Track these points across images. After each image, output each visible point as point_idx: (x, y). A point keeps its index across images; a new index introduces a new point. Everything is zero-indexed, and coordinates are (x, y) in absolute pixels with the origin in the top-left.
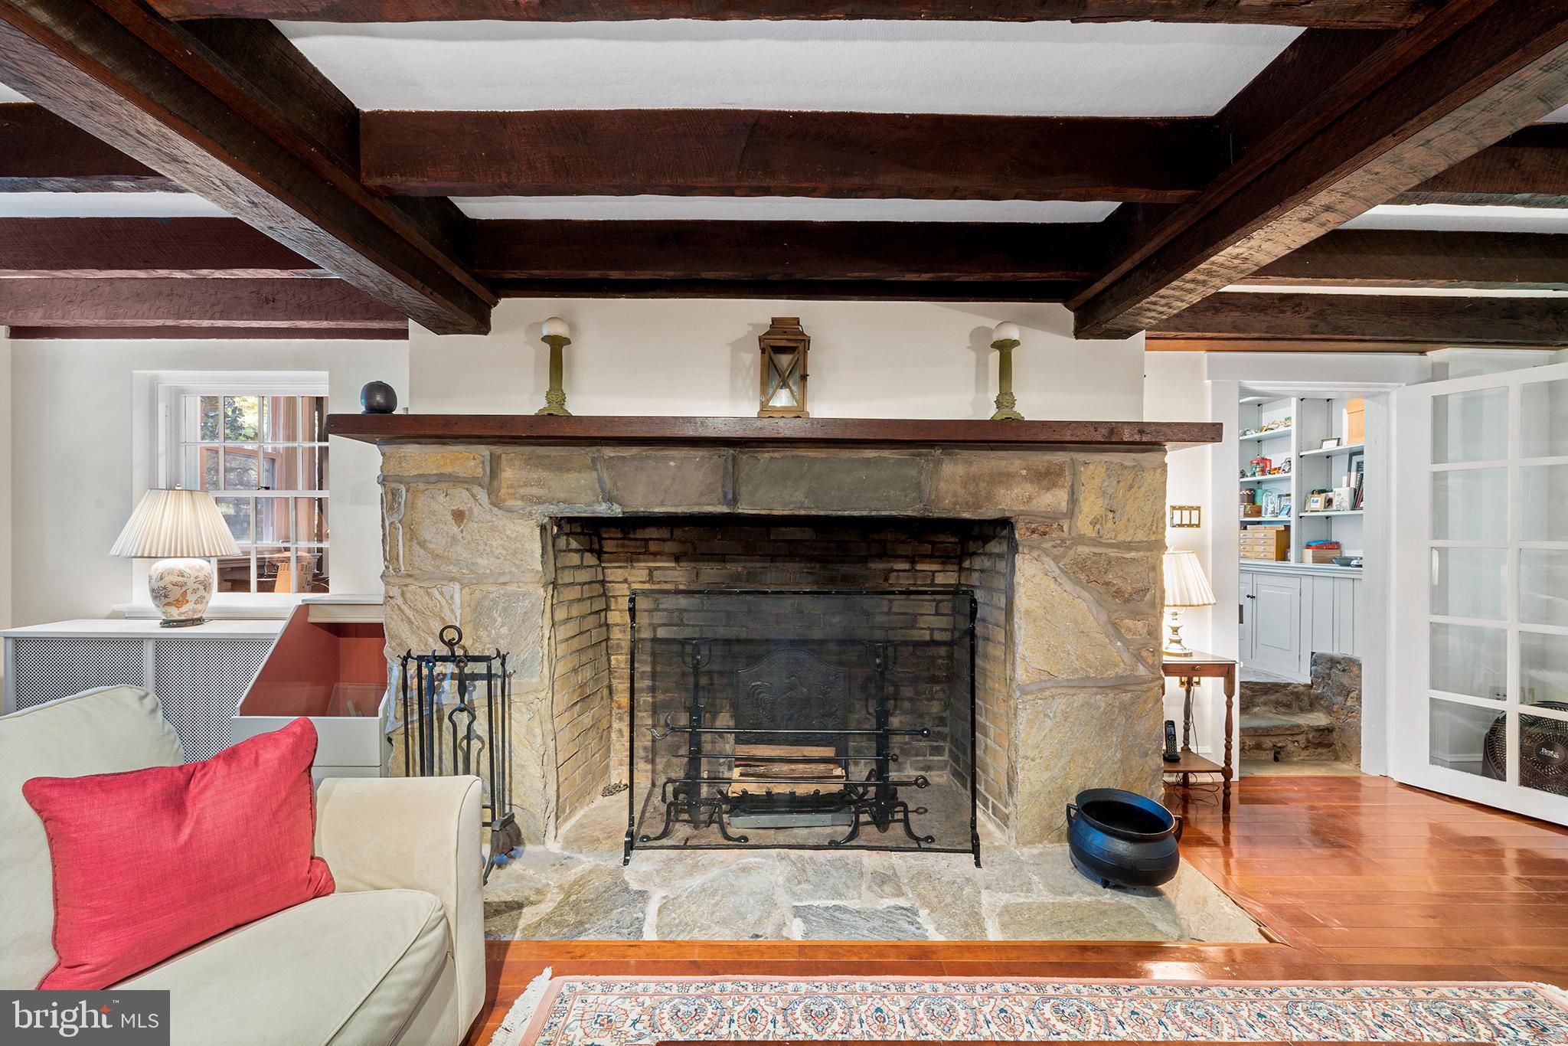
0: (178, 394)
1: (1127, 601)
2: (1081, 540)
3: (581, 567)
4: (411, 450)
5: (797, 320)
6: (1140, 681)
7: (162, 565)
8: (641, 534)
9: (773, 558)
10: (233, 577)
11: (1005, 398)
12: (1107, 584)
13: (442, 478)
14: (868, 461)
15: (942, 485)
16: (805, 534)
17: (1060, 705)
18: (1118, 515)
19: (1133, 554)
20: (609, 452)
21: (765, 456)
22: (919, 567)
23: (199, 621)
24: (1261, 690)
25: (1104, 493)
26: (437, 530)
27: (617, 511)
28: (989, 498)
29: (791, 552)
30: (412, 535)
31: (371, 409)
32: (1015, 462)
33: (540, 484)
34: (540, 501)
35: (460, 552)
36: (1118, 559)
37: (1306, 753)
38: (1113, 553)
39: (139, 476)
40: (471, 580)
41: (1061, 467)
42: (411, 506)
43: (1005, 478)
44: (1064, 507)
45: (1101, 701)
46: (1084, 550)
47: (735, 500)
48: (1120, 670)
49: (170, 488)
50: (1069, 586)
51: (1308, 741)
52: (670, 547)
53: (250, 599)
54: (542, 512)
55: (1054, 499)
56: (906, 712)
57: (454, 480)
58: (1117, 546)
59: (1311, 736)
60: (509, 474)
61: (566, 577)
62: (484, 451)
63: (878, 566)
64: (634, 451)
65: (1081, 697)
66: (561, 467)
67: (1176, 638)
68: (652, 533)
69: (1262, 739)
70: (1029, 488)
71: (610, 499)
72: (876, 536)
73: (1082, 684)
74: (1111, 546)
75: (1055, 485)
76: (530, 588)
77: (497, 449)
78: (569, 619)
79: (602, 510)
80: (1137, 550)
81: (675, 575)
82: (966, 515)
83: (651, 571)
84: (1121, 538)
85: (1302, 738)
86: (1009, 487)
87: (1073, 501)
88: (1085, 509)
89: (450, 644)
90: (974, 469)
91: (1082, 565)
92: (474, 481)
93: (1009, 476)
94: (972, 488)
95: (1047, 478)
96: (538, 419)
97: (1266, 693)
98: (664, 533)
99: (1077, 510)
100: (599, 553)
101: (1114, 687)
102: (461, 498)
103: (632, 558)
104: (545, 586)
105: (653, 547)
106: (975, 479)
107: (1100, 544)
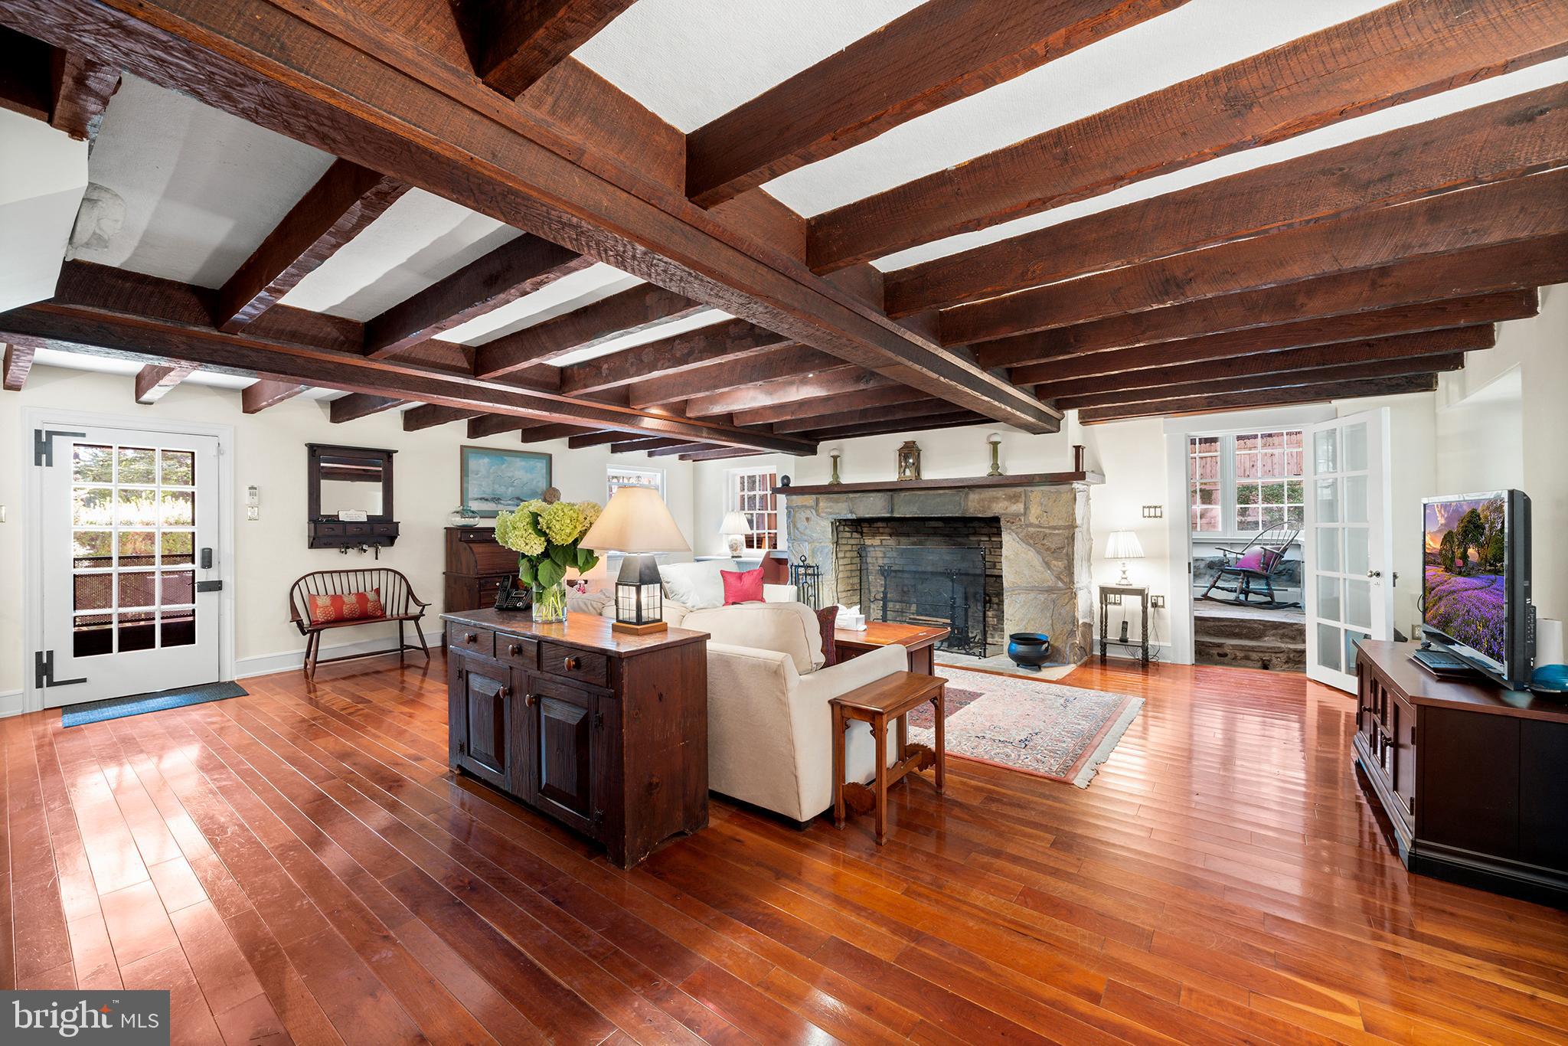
0: (734, 475)
1: (1053, 552)
2: (1031, 525)
3: (851, 538)
4: (794, 497)
5: (914, 442)
6: (1060, 589)
7: (731, 537)
8: (876, 525)
9: (928, 535)
10: (749, 544)
11: (995, 466)
12: (1043, 545)
13: (802, 506)
14: (940, 494)
15: (970, 503)
16: (940, 524)
17: (1022, 598)
18: (1049, 514)
19: (1057, 531)
20: (851, 495)
21: (903, 494)
22: (993, 539)
23: (740, 557)
24: (1271, 626)
25: (1042, 504)
26: (802, 524)
27: (854, 517)
28: (989, 508)
29: (936, 533)
30: (795, 526)
31: (783, 485)
32: (1000, 493)
33: (831, 507)
34: (831, 514)
35: (808, 532)
36: (1050, 534)
37: (1286, 666)
38: (1047, 531)
39: (724, 507)
40: (811, 541)
41: (1020, 493)
42: (794, 516)
43: (996, 499)
44: (1022, 511)
45: (1042, 597)
46: (1032, 530)
47: (892, 512)
48: (1049, 584)
49: (733, 510)
50: (1024, 545)
51: (1289, 658)
52: (887, 530)
53: (755, 551)
54: (832, 518)
55: (1018, 507)
56: (994, 610)
57: (806, 507)
58: (1049, 528)
59: (1291, 656)
60: (821, 504)
61: (844, 541)
62: (814, 496)
63: (973, 538)
64: (859, 494)
65: (1032, 595)
66: (837, 501)
67: (1124, 576)
68: (880, 524)
69: (1250, 653)
70: (1006, 503)
71: (852, 512)
72: (971, 525)
73: (1032, 589)
74: (1046, 528)
75: (1018, 502)
76: (827, 544)
77: (818, 496)
78: (845, 557)
79: (849, 516)
80: (1059, 529)
81: (890, 541)
82: (980, 515)
83: (881, 540)
84: (1051, 524)
85: (1283, 657)
86: (997, 503)
87: (1026, 508)
88: (1033, 512)
89: (803, 561)
90: (982, 496)
91: (1032, 536)
92: (812, 507)
93: (997, 498)
94: (982, 504)
95: (1014, 499)
96: (830, 485)
97: (1276, 629)
98: (884, 525)
99: (1028, 512)
100: (862, 533)
101: (1047, 591)
102: (808, 513)
103: (874, 535)
104: (833, 544)
105: (881, 530)
106: (984, 500)
107: (1041, 527)
